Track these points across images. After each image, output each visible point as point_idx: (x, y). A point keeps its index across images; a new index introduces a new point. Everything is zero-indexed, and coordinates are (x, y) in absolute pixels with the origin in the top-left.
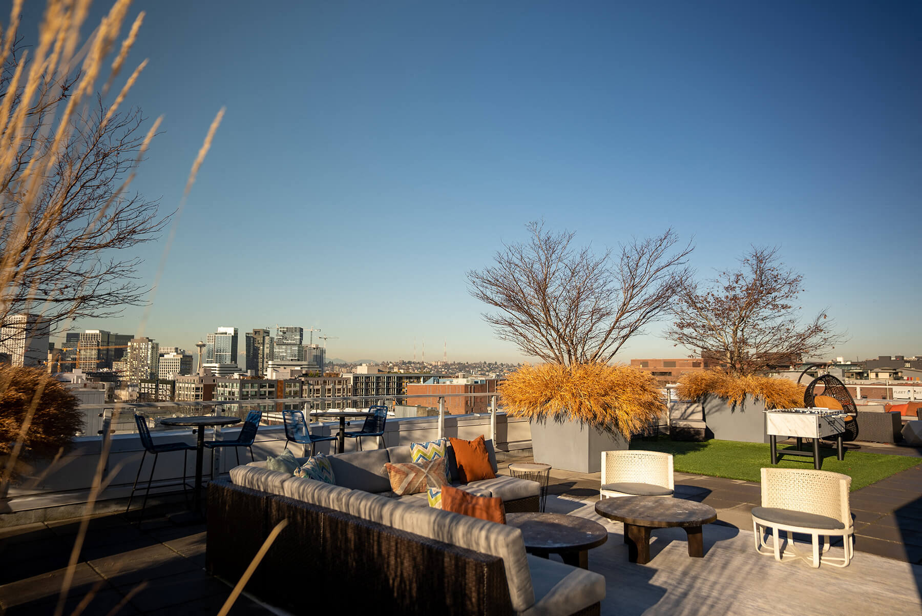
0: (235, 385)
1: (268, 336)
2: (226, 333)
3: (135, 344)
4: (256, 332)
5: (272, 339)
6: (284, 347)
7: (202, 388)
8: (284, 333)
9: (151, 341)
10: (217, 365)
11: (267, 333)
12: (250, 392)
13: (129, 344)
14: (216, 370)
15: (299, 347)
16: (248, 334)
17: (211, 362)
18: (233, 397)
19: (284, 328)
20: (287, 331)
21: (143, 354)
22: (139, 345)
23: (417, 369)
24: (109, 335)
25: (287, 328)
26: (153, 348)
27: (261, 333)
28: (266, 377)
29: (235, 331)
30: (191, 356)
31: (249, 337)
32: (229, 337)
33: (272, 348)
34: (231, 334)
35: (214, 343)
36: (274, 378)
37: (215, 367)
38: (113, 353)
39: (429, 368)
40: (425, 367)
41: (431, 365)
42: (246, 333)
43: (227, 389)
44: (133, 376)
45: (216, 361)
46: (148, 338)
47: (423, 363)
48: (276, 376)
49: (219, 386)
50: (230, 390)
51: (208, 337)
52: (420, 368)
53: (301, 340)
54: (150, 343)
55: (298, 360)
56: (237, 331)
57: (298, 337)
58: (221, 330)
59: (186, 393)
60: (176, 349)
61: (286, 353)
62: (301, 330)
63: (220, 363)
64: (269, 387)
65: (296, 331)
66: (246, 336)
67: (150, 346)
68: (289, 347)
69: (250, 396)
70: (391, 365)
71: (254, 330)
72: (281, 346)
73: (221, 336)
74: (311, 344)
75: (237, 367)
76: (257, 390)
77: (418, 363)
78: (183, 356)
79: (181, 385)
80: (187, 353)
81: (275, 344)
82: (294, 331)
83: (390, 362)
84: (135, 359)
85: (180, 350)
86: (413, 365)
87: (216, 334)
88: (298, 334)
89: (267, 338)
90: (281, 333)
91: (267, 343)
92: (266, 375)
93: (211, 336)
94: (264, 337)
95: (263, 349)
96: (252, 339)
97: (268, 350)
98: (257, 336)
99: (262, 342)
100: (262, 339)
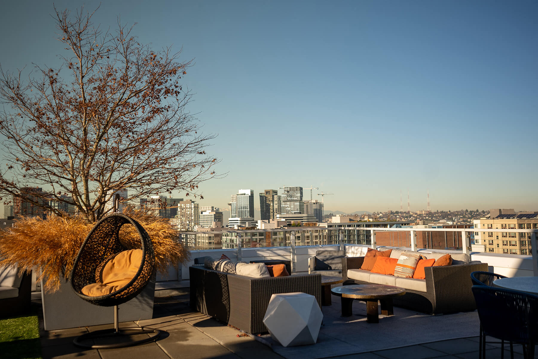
0: (234, 234)
1: (276, 195)
2: (245, 194)
3: (183, 205)
4: (267, 192)
5: (279, 197)
6: (288, 203)
8: (288, 192)
9: (193, 202)
10: (239, 219)
11: (275, 192)
12: (244, 240)
13: (179, 205)
14: (238, 223)
15: (300, 203)
16: (261, 194)
17: (235, 217)
19: (287, 188)
20: (290, 190)
21: (189, 212)
22: (186, 206)
23: (404, 217)
24: (166, 199)
25: (290, 188)
26: (195, 207)
27: (271, 193)
28: (258, 228)
29: (251, 192)
30: (222, 213)
31: (262, 196)
32: (247, 197)
33: (279, 204)
34: (248, 194)
35: (236, 202)
36: (263, 228)
37: (238, 220)
38: (170, 212)
39: (414, 217)
40: (411, 216)
41: (416, 214)
42: (260, 194)
44: (183, 228)
45: (239, 215)
46: (191, 200)
47: (409, 212)
48: (265, 227)
49: (223, 236)
51: (232, 197)
52: (407, 217)
53: (301, 197)
54: (192, 204)
55: (300, 213)
56: (253, 192)
57: (299, 195)
58: (241, 191)
60: (213, 207)
61: (290, 208)
62: (301, 189)
63: (241, 217)
64: (259, 236)
65: (297, 190)
66: (260, 196)
67: (193, 206)
68: (292, 203)
69: (245, 242)
70: (381, 215)
71: (265, 190)
72: (286, 203)
73: (241, 197)
74: (311, 199)
75: (253, 220)
76: (250, 238)
77: (405, 213)
78: (216, 213)
80: (220, 211)
81: (282, 202)
82: (295, 190)
83: (381, 213)
84: (184, 216)
86: (400, 214)
87: (238, 195)
88: (299, 192)
89: (275, 196)
90: (286, 192)
91: (276, 201)
92: (257, 226)
93: (234, 196)
94: (273, 196)
95: (273, 205)
96: (264, 198)
97: (277, 206)
98: (268, 195)
99: (272, 199)
100: (271, 197)
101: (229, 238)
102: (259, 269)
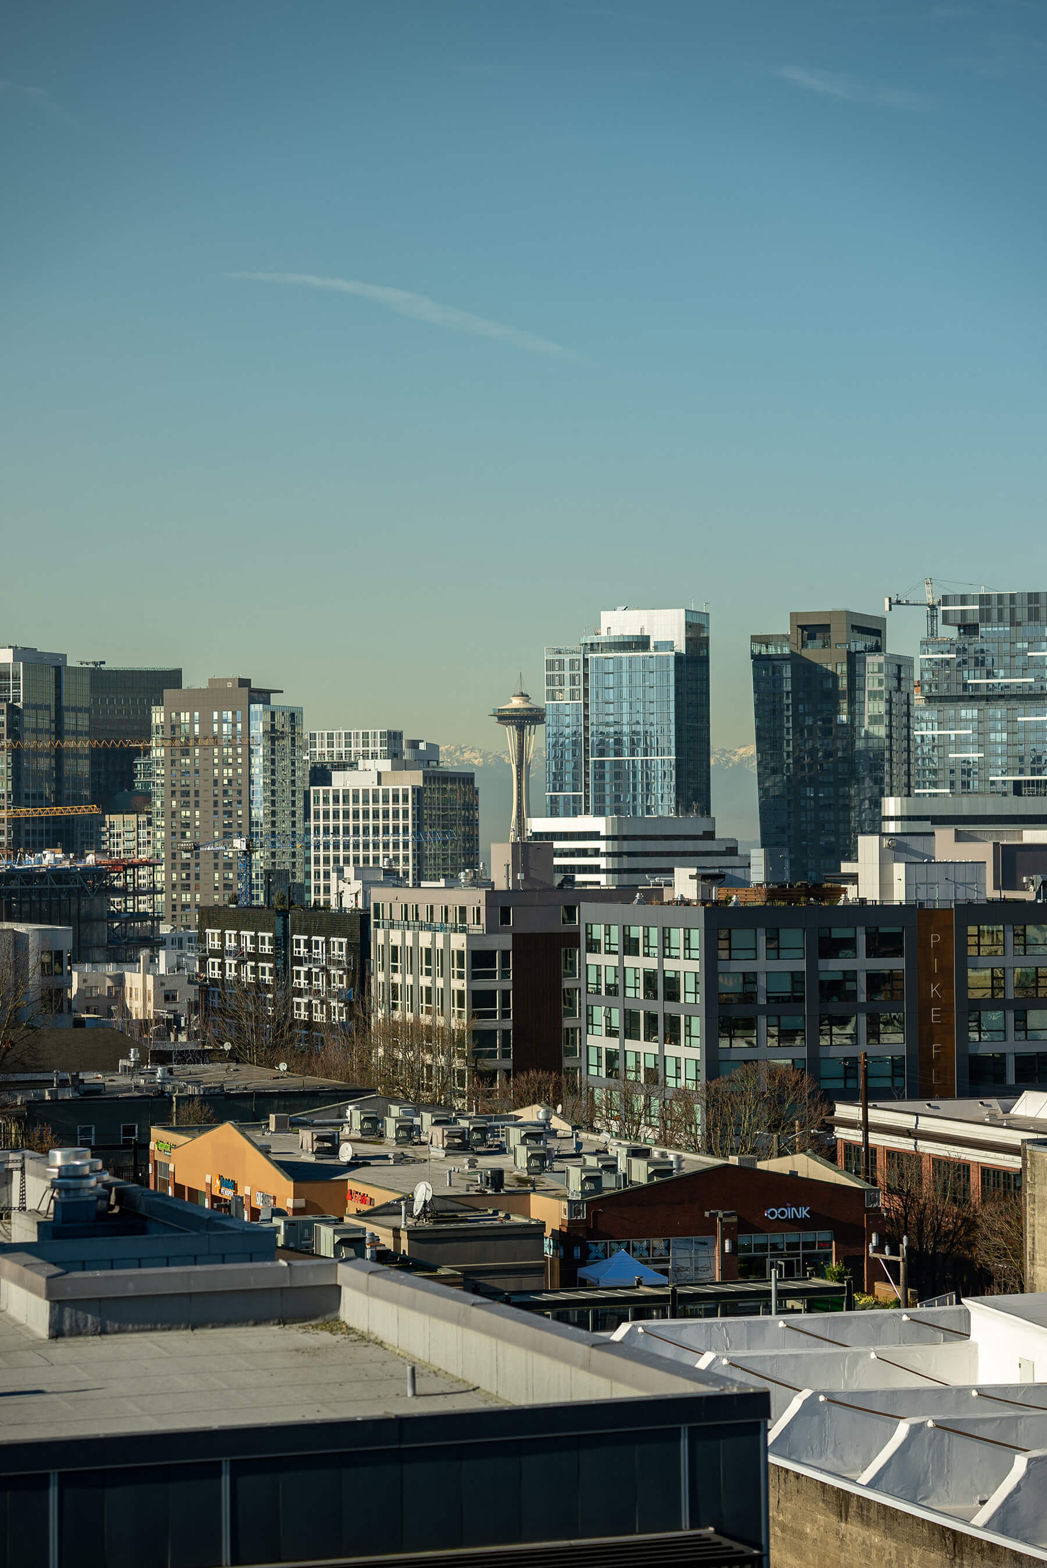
0: (677, 936)
1: (878, 649)
2: (642, 643)
3: (185, 717)
4: (811, 630)
5: (899, 669)
6: (969, 713)
7: (505, 954)
8: (968, 629)
9: (262, 696)
10: (599, 824)
11: (871, 631)
12: (762, 981)
13: (158, 717)
14: (596, 853)
16: (767, 640)
17: (573, 808)
18: (671, 1008)
19: (963, 599)
20: (985, 616)
21: (228, 772)
22: (206, 722)
24: (58, 670)
25: (984, 599)
26: (273, 735)
27: (839, 633)
28: (852, 893)
29: (689, 626)
30: (467, 779)
31: (769, 658)
32: (662, 661)
33: (901, 716)
34: (670, 645)
35: (580, 701)
36: (899, 895)
37: (596, 836)
38: (84, 767)
42: (755, 639)
43: (640, 963)
44: (186, 888)
45: (600, 799)
46: (244, 683)
48: (910, 883)
49: (593, 946)
50: (652, 964)
51: (550, 665)
54: (257, 708)
56: (701, 627)
58: (618, 621)
59: (425, 981)
60: (393, 738)
61: (981, 746)
63: (617, 811)
64: (871, 953)
65: (1034, 616)
66: (757, 658)
67: (258, 729)
68: (998, 711)
69: (762, 1001)
71: (794, 616)
72: (951, 709)
73: (619, 662)
75: (709, 835)
76: (802, 966)
78: (426, 778)
79: (396, 937)
80: (448, 763)
82: (1022, 614)
84: (192, 799)
85: (412, 744)
87: (593, 647)
89: (873, 660)
90: (951, 633)
91: (874, 695)
92: (853, 878)
93: (567, 659)
94: (853, 659)
95: (851, 728)
96: (787, 672)
97: (881, 731)
98: (813, 653)
99: (843, 684)
100: (842, 669)
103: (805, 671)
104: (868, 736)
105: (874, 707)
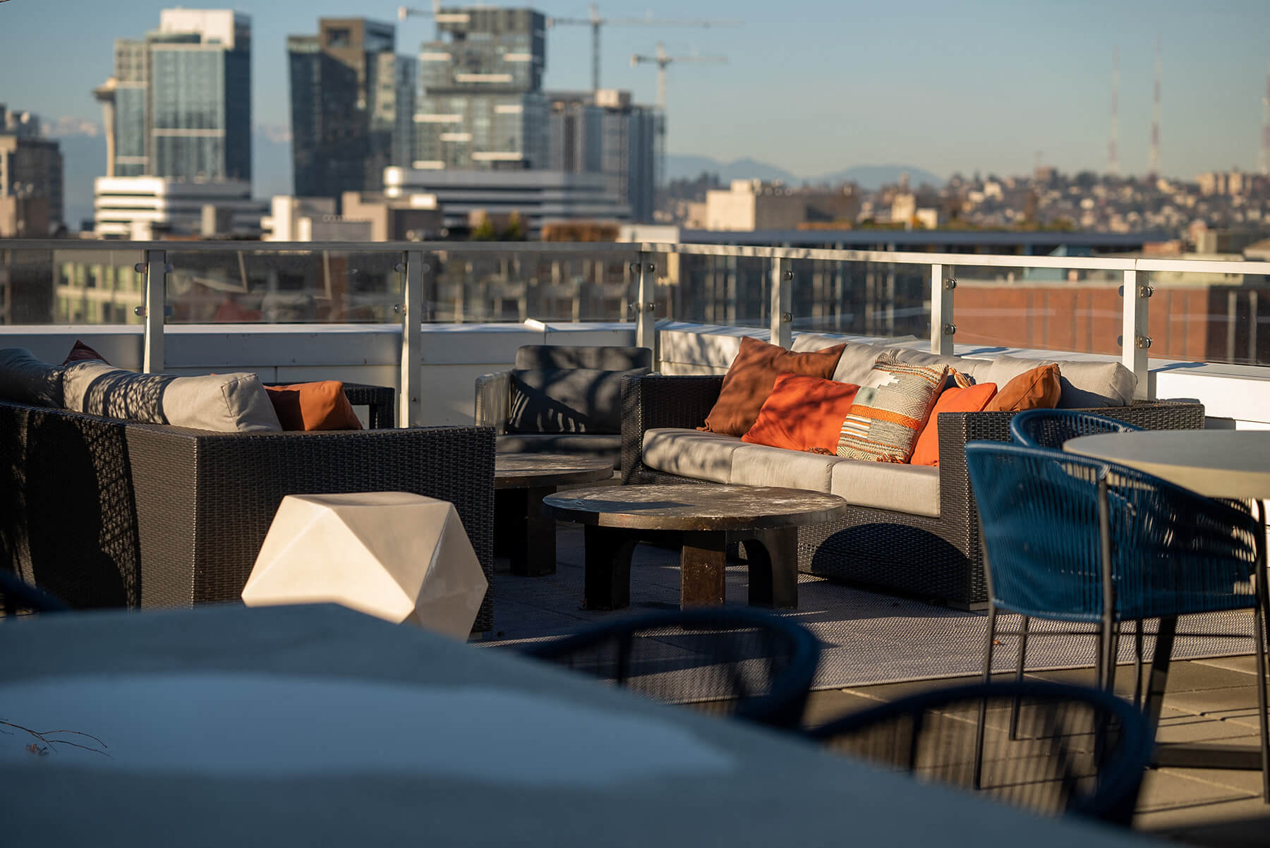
2: (195, 38)
4: (336, 32)
5: (406, 68)
6: (459, 103)
8: (459, 35)
10: (159, 185)
11: (384, 35)
14: (152, 208)
15: (527, 103)
16: (300, 40)
17: (138, 171)
19: (456, 11)
20: (472, 25)
23: (1123, 210)
25: (472, 13)
27: (357, 35)
29: (237, 26)
30: (53, 147)
31: (302, 53)
32: (213, 54)
33: (406, 103)
34: (219, 41)
35: (144, 84)
37: (152, 195)
39: (1180, 208)
40: (1161, 202)
41: (1194, 189)
42: (294, 39)
45: (161, 165)
47: (1153, 179)
51: (120, 54)
52: (1139, 209)
53: (537, 68)
55: (526, 165)
56: (249, 27)
57: (522, 56)
58: (176, 21)
61: (468, 131)
62: (537, 21)
63: (176, 174)
64: (280, 290)
65: (511, 26)
66: (291, 52)
68: (482, 103)
70: (992, 190)
71: (321, 20)
72: (444, 101)
73: (176, 54)
74: (596, 85)
75: (247, 197)
77: (1131, 182)
78: (20, 143)
81: (421, 92)
82: (501, 24)
83: (993, 179)
85: (17, 116)
86: (1100, 191)
87: (155, 40)
88: (523, 38)
89: (385, 60)
90: (447, 38)
91: (387, 87)
92: (270, 231)
93: (134, 49)
94: (370, 58)
95: (366, 114)
96: (316, 66)
97: (390, 116)
98: (338, 51)
99: (361, 77)
100: (359, 65)
101: (99, 295)
102: (234, 396)
103: (331, 67)
104: (381, 120)
105: (385, 97)
